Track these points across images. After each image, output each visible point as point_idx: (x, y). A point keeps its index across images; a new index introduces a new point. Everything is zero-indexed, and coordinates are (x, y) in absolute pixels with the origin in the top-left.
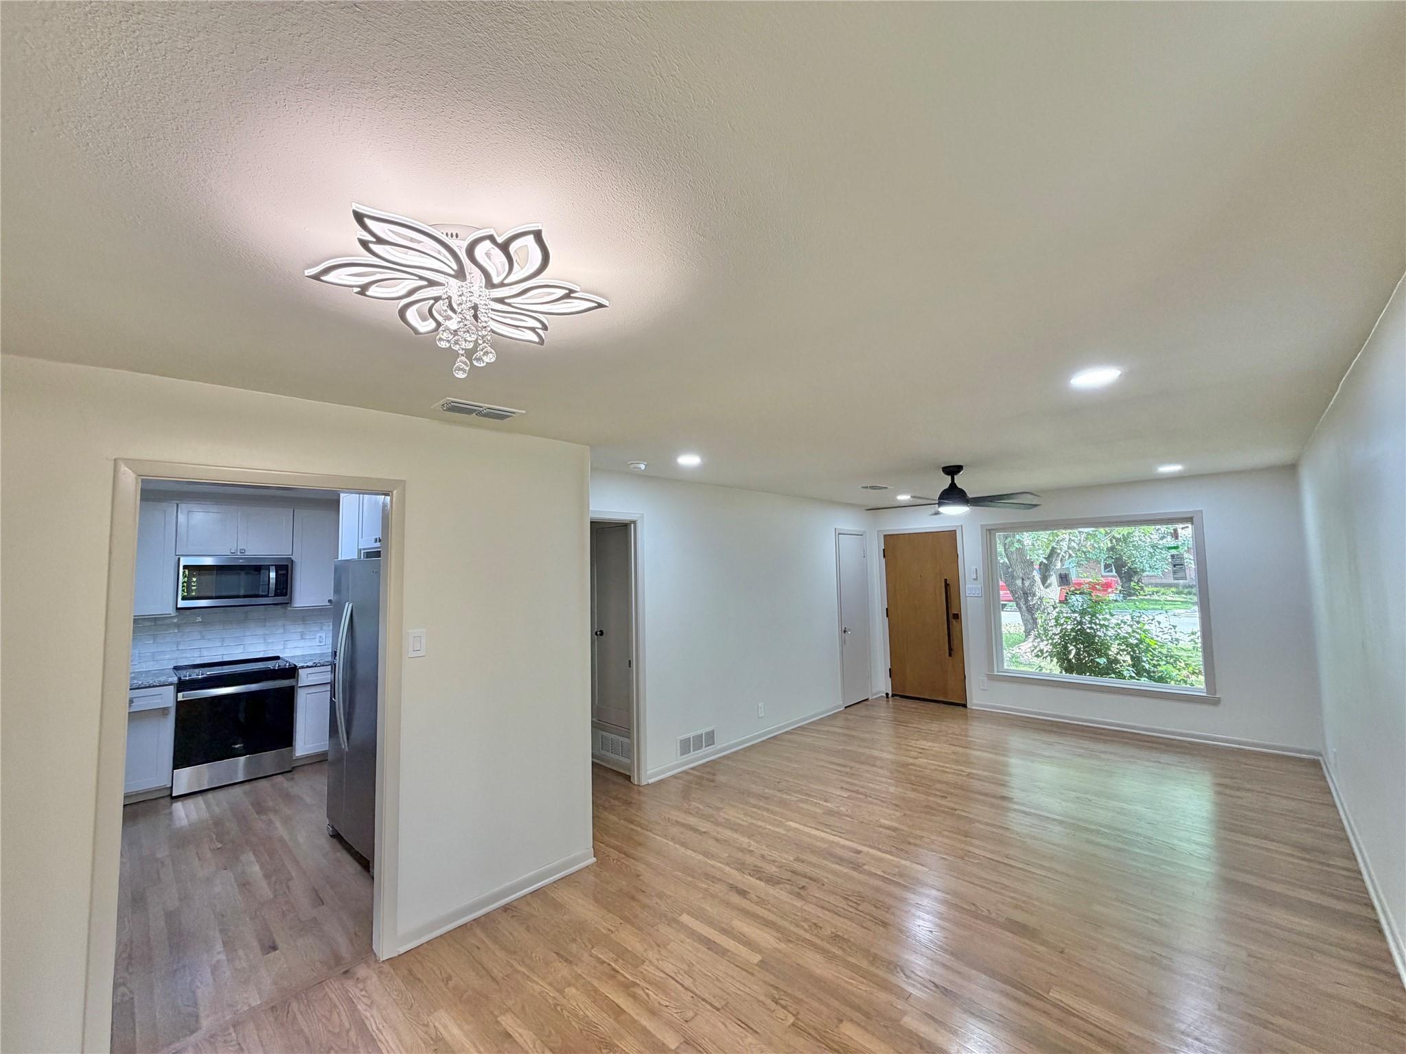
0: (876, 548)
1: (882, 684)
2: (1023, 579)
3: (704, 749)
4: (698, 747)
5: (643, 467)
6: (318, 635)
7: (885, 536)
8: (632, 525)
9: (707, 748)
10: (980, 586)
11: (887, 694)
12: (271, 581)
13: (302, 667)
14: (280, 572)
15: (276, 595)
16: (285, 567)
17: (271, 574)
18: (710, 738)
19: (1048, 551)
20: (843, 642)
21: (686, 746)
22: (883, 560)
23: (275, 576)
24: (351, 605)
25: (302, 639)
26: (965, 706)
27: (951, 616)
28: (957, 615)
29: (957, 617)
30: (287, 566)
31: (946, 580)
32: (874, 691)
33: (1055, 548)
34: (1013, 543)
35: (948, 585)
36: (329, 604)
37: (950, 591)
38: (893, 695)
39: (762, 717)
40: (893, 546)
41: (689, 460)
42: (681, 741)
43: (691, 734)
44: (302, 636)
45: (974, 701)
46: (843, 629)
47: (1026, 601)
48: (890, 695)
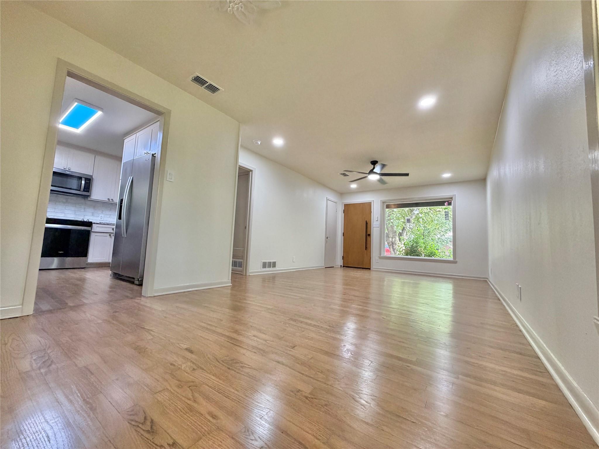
0: (341, 209)
1: (339, 262)
2: (392, 238)
3: (272, 268)
4: (269, 266)
5: (259, 143)
6: (100, 215)
7: (345, 205)
8: (251, 172)
9: (273, 268)
10: (378, 223)
11: (341, 266)
12: (82, 185)
13: (95, 223)
14: (86, 181)
15: (84, 191)
16: (89, 180)
17: (82, 181)
18: (274, 264)
19: (402, 228)
20: (326, 242)
21: (264, 265)
22: (343, 214)
23: (84, 183)
24: (132, 177)
25: (93, 216)
26: (370, 269)
27: (367, 235)
28: (370, 234)
29: (369, 235)
30: (90, 179)
31: (366, 221)
32: (336, 265)
33: (405, 227)
34: (390, 224)
35: (367, 223)
36: (108, 200)
37: (367, 225)
38: (343, 267)
39: (294, 262)
40: (348, 209)
41: (278, 142)
42: (263, 262)
43: (267, 261)
44: (93, 214)
45: (374, 267)
46: (327, 237)
47: (393, 247)
48: (342, 266)
